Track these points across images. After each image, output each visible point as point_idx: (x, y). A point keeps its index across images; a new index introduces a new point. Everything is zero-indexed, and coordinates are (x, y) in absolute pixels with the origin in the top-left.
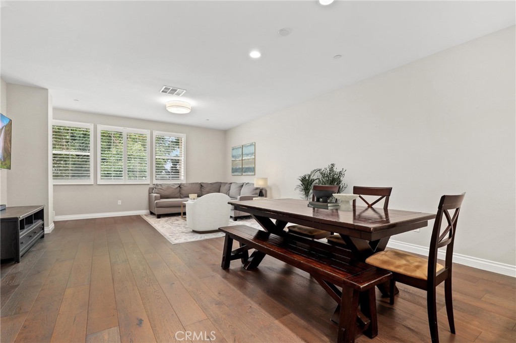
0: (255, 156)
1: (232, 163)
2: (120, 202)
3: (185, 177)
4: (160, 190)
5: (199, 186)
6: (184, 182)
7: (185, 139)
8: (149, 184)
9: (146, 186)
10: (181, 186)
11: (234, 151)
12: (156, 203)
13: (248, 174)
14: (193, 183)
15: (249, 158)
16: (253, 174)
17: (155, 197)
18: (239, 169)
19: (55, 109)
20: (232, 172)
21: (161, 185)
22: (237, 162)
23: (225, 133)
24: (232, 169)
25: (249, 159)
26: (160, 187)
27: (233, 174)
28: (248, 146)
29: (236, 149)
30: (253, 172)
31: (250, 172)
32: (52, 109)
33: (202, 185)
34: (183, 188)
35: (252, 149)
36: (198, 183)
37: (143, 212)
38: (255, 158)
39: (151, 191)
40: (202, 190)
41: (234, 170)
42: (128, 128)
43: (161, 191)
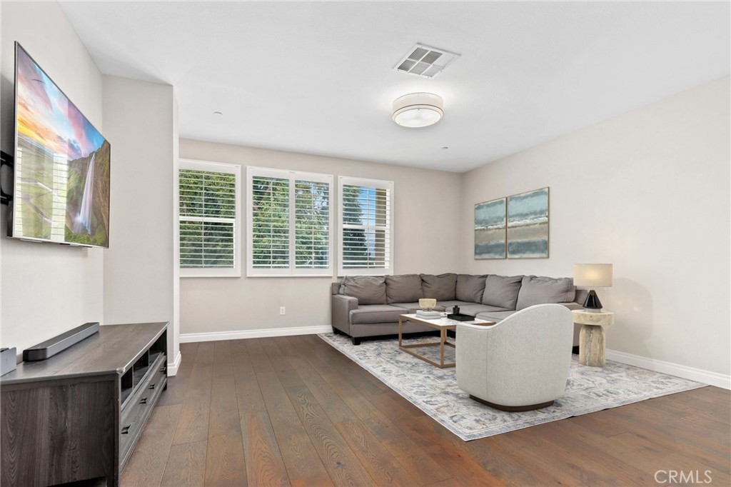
0: (548, 217)
1: (476, 237)
2: (283, 310)
3: (392, 264)
4: (352, 288)
5: (418, 282)
6: (391, 274)
7: (393, 191)
8: (331, 277)
9: (325, 280)
10: (388, 281)
11: (481, 211)
12: (354, 314)
13: (525, 256)
14: (408, 276)
15: (528, 221)
16: (544, 255)
17: (350, 302)
18: (498, 246)
19: (183, 140)
20: (476, 253)
21: (352, 278)
22: (490, 232)
23: (463, 178)
24: (476, 247)
25: (527, 225)
26: (352, 283)
27: (478, 257)
28: (526, 197)
29: (488, 206)
30: (543, 252)
31: (534, 252)
32: (178, 140)
33: (424, 279)
34: (393, 285)
35: (539, 203)
36: (416, 275)
37: (322, 329)
38: (548, 223)
39: (336, 289)
40: (426, 289)
41: (482, 250)
42: (297, 173)
43: (356, 290)
